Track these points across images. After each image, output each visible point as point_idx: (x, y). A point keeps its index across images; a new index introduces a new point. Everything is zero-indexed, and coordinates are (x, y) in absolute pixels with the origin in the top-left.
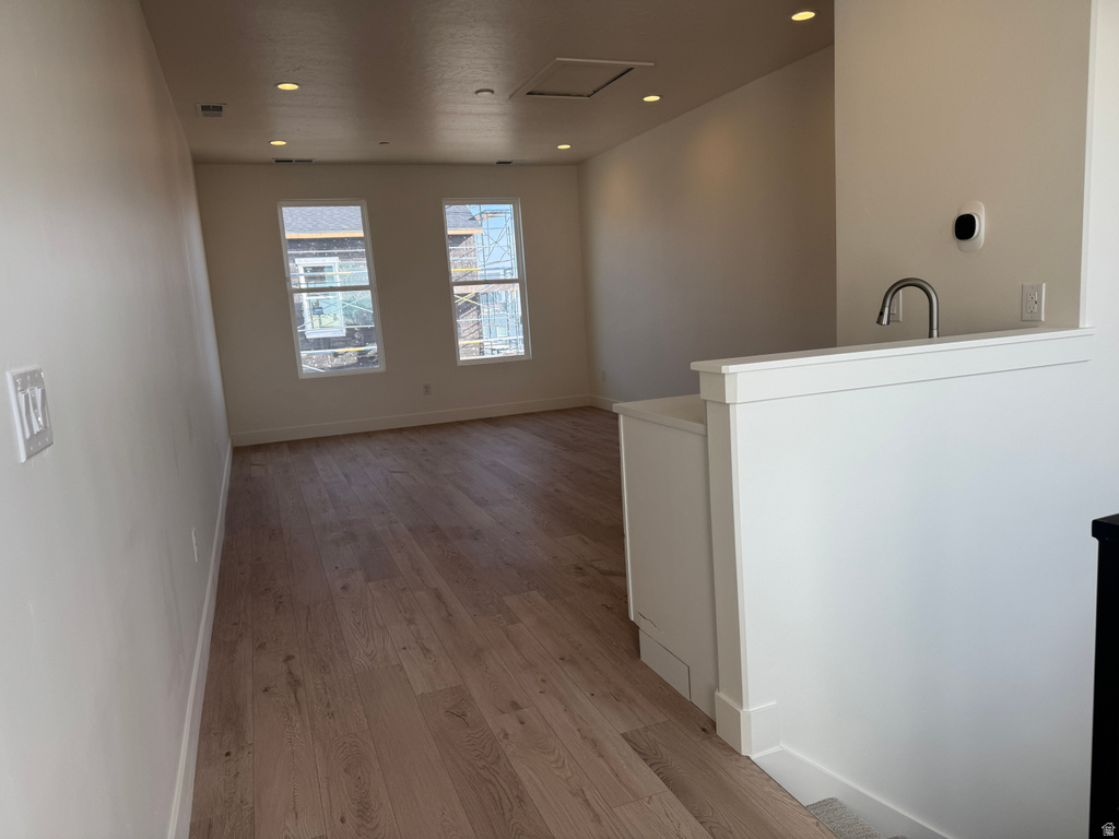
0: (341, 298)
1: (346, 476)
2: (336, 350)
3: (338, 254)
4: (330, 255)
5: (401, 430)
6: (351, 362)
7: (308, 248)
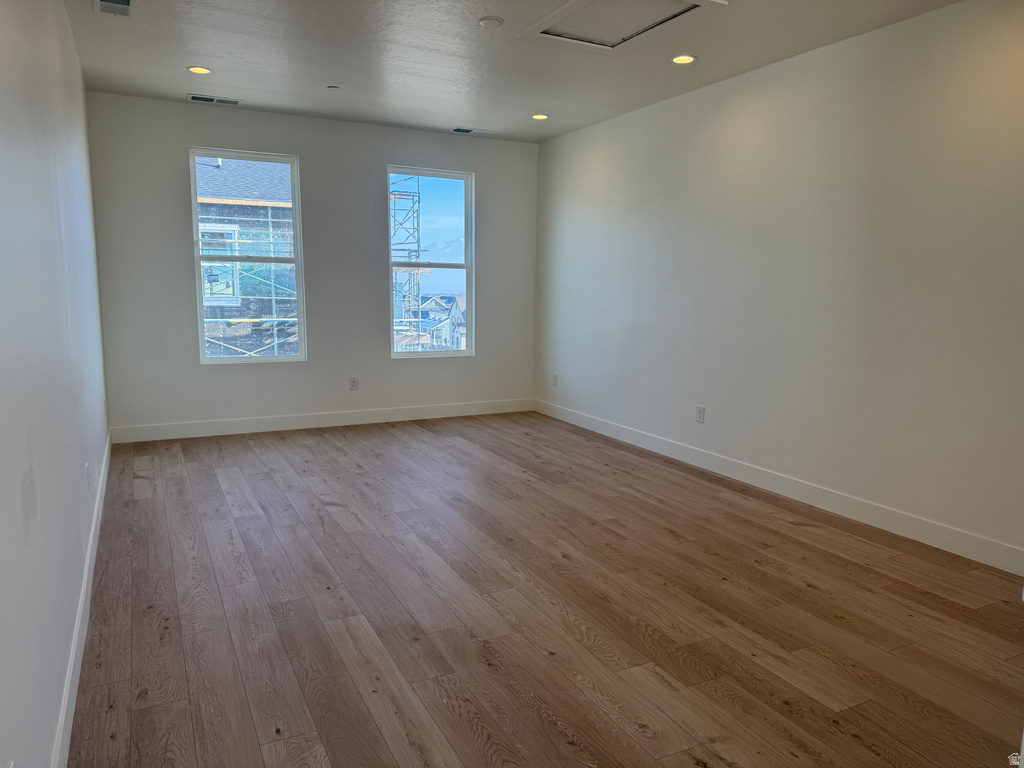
0: (238, 267)
1: (263, 508)
2: (231, 320)
3: (239, 222)
4: (230, 222)
5: (320, 432)
6: (245, 333)
7: (208, 213)
